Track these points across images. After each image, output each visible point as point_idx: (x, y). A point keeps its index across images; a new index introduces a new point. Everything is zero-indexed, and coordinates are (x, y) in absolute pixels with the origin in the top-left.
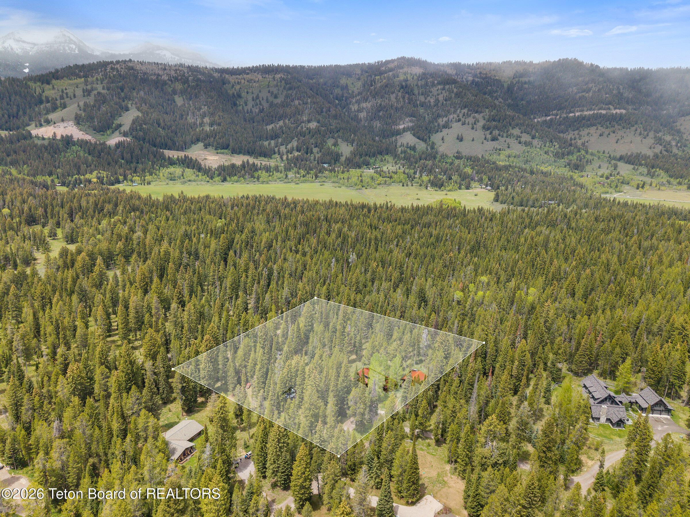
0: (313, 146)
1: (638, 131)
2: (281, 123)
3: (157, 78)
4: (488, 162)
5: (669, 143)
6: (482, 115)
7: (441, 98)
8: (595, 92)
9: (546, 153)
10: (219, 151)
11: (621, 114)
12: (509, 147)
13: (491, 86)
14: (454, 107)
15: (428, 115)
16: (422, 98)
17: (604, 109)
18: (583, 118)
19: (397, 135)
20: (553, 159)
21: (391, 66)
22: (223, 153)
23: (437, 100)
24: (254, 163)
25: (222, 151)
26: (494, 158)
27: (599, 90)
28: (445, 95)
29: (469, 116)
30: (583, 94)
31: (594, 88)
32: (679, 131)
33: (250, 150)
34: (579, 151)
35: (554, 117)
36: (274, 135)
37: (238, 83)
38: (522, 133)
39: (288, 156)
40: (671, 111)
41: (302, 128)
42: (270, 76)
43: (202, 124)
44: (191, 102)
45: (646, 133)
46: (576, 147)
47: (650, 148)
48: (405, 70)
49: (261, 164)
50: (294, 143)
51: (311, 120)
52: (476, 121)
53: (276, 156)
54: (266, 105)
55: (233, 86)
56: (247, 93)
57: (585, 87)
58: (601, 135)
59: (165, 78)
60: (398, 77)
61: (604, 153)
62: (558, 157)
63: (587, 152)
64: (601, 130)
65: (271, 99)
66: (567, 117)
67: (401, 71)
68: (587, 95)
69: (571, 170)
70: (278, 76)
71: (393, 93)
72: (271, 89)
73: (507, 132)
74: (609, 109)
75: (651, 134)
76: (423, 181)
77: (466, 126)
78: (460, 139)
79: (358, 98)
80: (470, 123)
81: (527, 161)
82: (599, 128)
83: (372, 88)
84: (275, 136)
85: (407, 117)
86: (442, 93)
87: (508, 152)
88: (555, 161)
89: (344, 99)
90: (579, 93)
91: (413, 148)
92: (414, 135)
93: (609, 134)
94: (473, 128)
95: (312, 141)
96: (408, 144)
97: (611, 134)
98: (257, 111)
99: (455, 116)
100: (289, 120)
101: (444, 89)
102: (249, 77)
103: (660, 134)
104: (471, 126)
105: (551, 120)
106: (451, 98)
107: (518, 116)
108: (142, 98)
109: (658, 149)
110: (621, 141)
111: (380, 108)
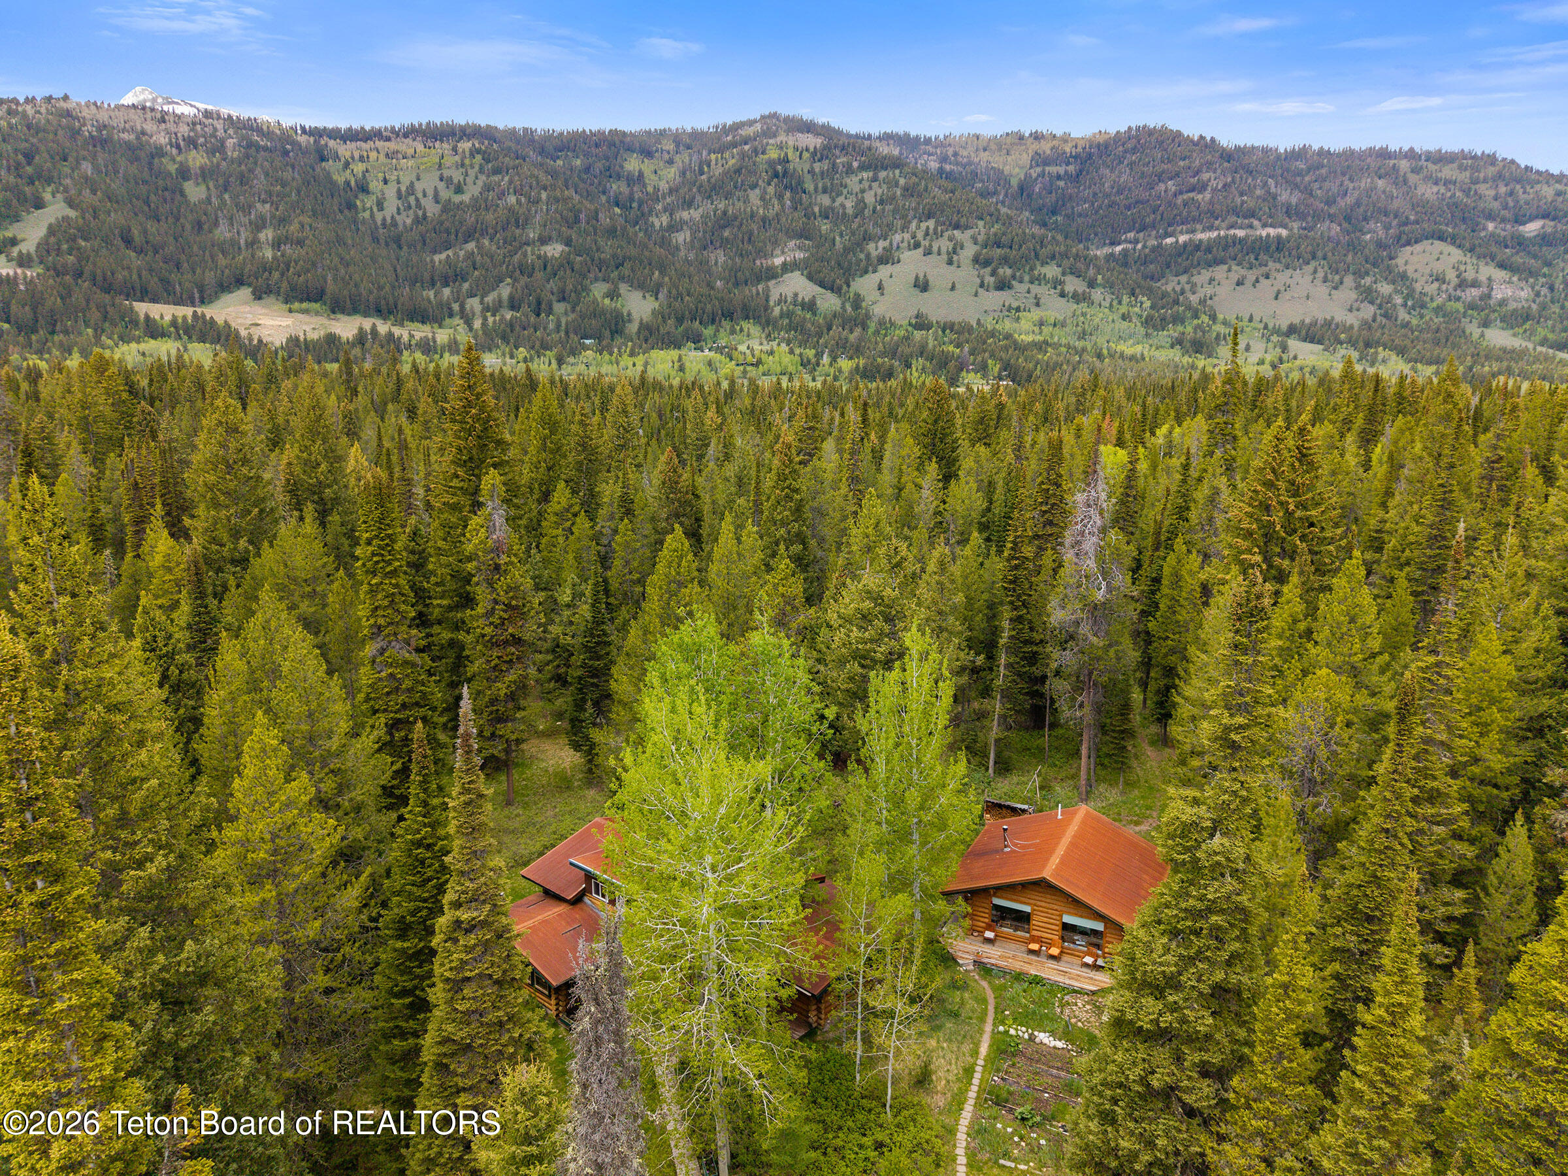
0: (554, 298)
1: (1320, 274)
2: (471, 246)
3: (138, 138)
4: (992, 334)
5: (1389, 299)
6: (969, 233)
7: (869, 198)
8: (1214, 190)
9: (1124, 317)
10: (296, 305)
11: (1279, 237)
12: (1038, 305)
13: (982, 181)
14: (903, 217)
15: (841, 236)
16: (825, 200)
17: (1241, 228)
18: (1198, 247)
19: (769, 279)
20: (1143, 331)
21: (749, 131)
22: (306, 312)
23: (861, 206)
24: (390, 335)
25: (305, 305)
26: (1007, 325)
27: (1224, 186)
28: (880, 191)
29: (938, 235)
30: (1191, 195)
31: (1213, 183)
32: (1404, 276)
33: (384, 307)
34: (1196, 317)
35: (1130, 246)
36: (451, 273)
37: (362, 159)
38: (1064, 274)
39: (485, 319)
40: (1381, 233)
41: (525, 255)
42: (445, 145)
43: (253, 243)
44: (226, 196)
45: (1337, 278)
46: (1189, 307)
47: (1350, 310)
48: (782, 138)
49: (412, 336)
50: (505, 291)
51: (550, 239)
52: (957, 247)
53: (457, 320)
54: (432, 209)
55: (347, 165)
56: (386, 182)
57: (1194, 180)
58: (1239, 283)
59: (162, 139)
60: (763, 153)
61: (1251, 320)
62: (1155, 327)
63: (1213, 318)
64: (1238, 271)
65: (445, 194)
66: (1160, 245)
67: (771, 141)
68: (1200, 197)
69: (1186, 352)
70: (465, 146)
71: (754, 186)
72: (446, 173)
73: (1032, 269)
74: (1251, 226)
75: (1349, 280)
76: (840, 371)
77: (933, 258)
78: (922, 285)
79: (668, 200)
80: (944, 250)
81: (1084, 332)
82: (1234, 268)
83: (704, 177)
84: (452, 277)
85: (791, 238)
86: (870, 188)
87: (1036, 314)
88: (1147, 335)
89: (635, 205)
90: (1181, 193)
91: (811, 306)
92: (810, 278)
93: (1257, 281)
94: (950, 262)
95: (552, 285)
96: (796, 295)
97: (1262, 279)
98: (409, 221)
99: (907, 236)
100: (491, 240)
101: (875, 179)
102: (392, 146)
103: (1368, 281)
104: (945, 257)
105: (1125, 252)
106: (893, 198)
107: (1053, 238)
108: (87, 178)
109: (1368, 311)
110: (1287, 295)
111: (725, 221)
